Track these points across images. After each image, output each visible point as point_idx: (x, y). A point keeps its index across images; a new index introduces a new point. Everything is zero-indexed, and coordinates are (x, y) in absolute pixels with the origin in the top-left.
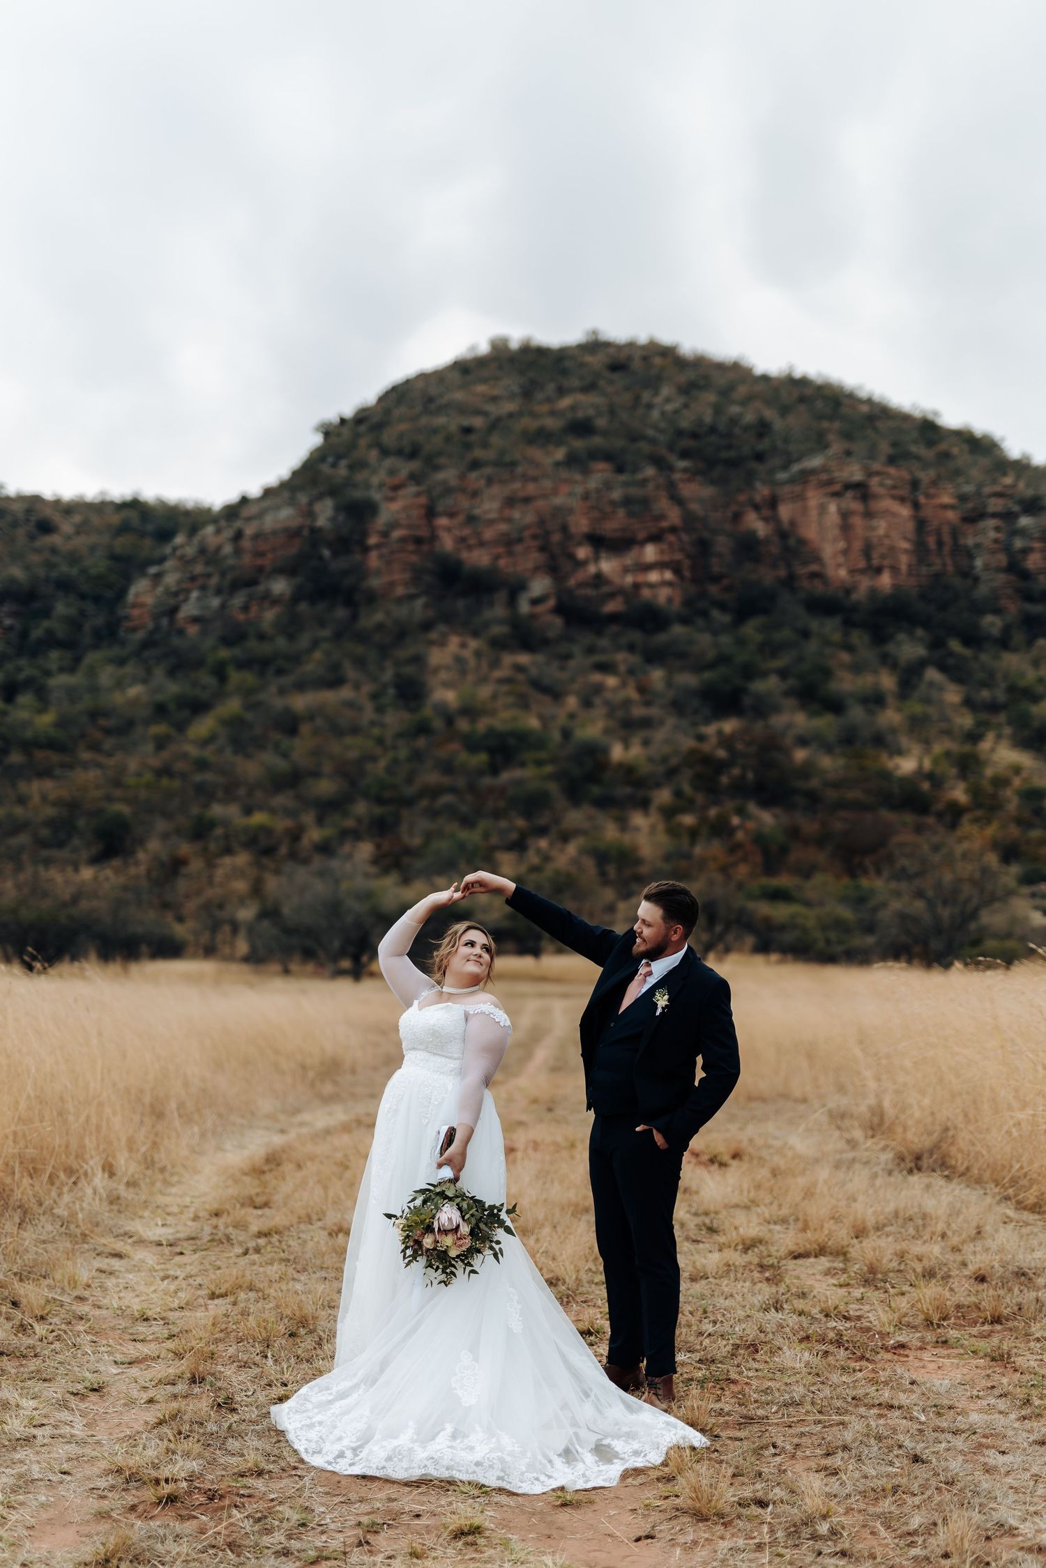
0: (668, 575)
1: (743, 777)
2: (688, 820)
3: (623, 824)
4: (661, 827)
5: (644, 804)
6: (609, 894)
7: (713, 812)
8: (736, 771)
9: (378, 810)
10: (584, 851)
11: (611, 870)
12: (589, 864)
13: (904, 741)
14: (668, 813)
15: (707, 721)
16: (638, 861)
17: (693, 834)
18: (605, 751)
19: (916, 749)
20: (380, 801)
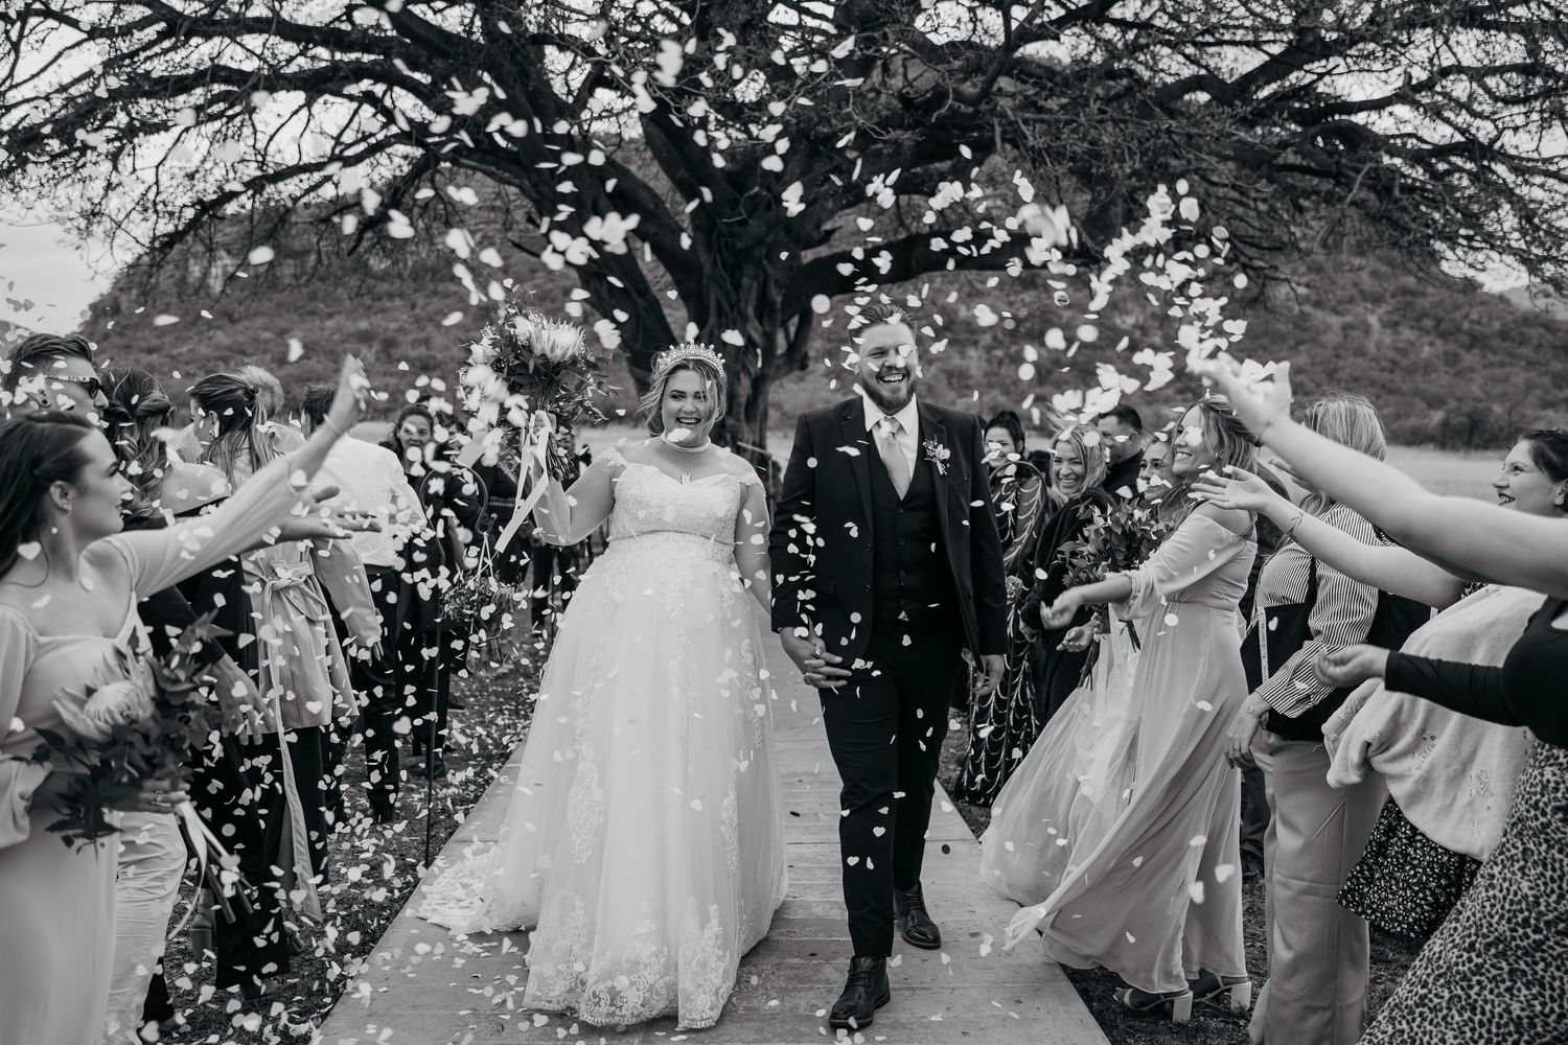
0: (999, 202)
1: (1032, 328)
2: (999, 353)
3: (963, 355)
4: (984, 357)
5: (976, 343)
6: (952, 395)
7: (1014, 349)
8: (1028, 325)
9: (829, 346)
10: (942, 370)
11: (954, 381)
12: (943, 378)
13: (1129, 305)
14: (989, 349)
15: (1016, 293)
16: (969, 377)
17: (1000, 362)
18: (956, 312)
19: (1137, 310)
20: (829, 340)
